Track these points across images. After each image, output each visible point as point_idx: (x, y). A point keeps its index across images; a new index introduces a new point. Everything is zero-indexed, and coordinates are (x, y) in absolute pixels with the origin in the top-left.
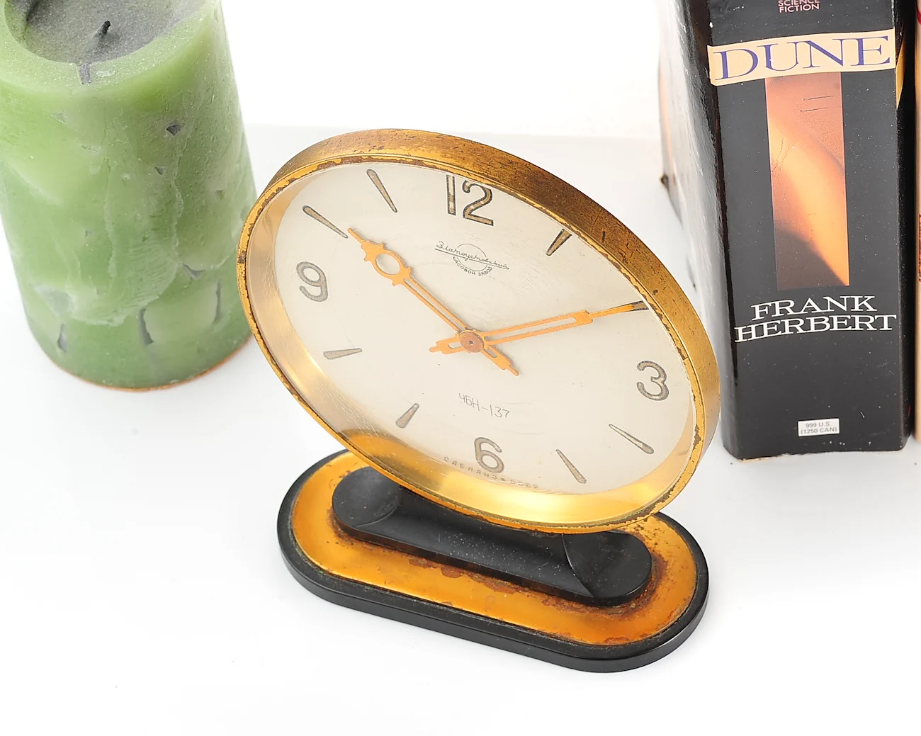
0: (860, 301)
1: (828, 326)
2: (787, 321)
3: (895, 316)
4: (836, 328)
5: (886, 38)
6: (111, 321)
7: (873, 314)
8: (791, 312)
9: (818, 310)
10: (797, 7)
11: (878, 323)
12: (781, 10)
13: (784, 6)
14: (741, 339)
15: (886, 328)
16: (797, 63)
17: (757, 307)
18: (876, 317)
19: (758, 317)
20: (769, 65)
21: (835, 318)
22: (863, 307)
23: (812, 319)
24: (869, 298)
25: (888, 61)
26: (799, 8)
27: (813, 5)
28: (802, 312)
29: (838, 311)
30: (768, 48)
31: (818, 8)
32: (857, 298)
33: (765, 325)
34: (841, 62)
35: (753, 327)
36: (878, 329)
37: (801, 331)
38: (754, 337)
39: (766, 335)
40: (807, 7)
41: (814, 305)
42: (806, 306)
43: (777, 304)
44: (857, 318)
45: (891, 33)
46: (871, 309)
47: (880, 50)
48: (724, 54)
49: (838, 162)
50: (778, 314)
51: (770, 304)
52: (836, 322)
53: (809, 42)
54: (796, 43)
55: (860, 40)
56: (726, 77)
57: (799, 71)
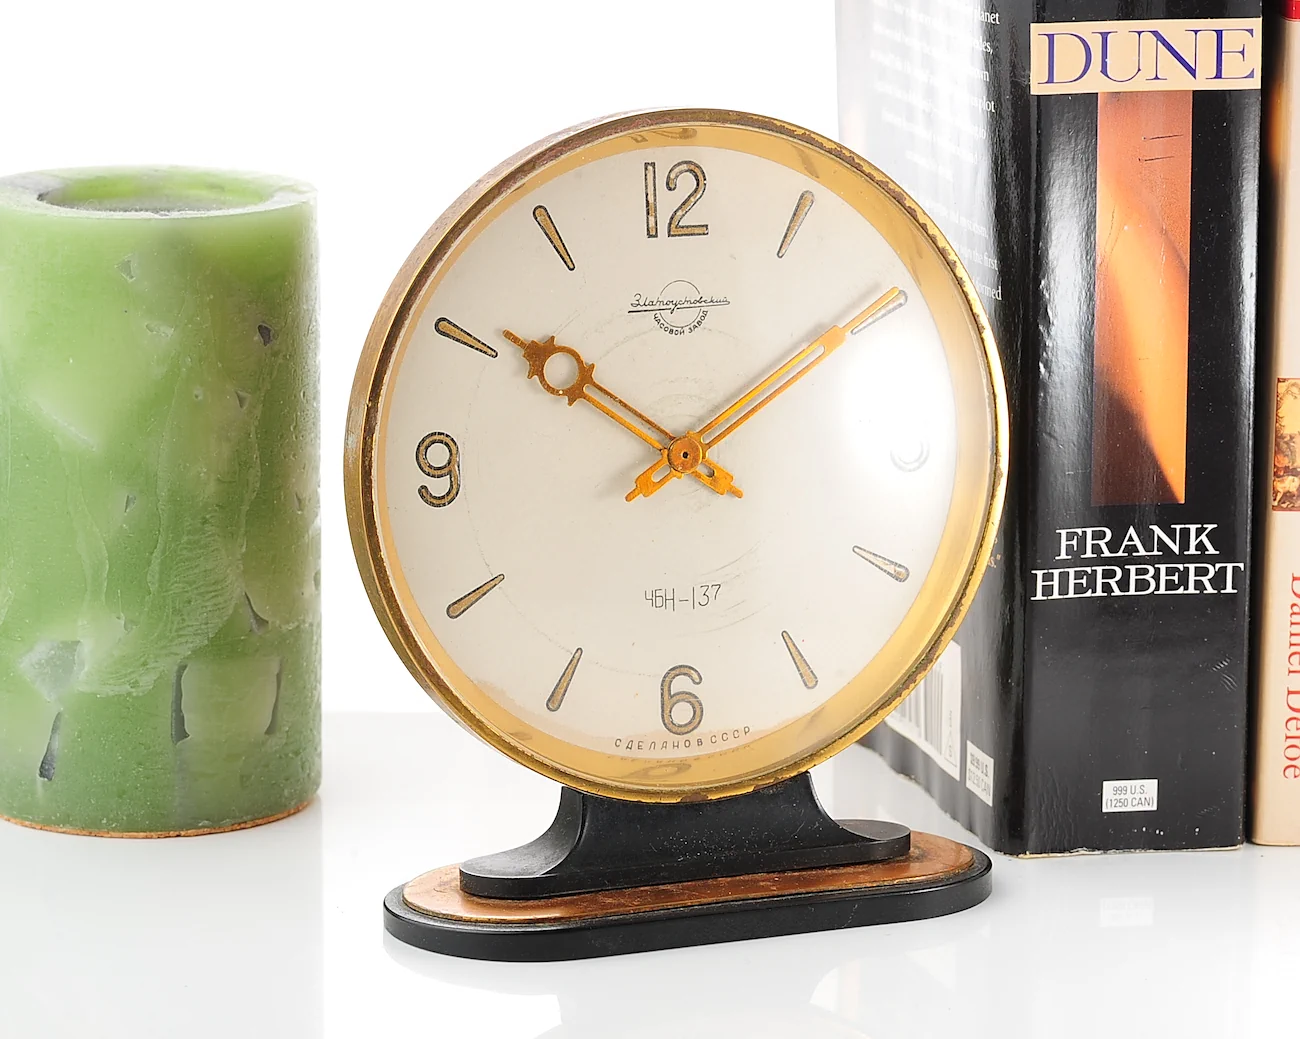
0: (1199, 532)
1: (1153, 584)
2: (1099, 570)
3: (1241, 565)
4: (1162, 589)
5: (1251, 31)
7: (1213, 560)
8: (1107, 553)
9: (1142, 552)
11: (1219, 580)
14: (1039, 596)
15: (1229, 589)
16: (1139, 70)
17: (1063, 533)
18: (1218, 566)
19: (1063, 556)
20: (1104, 71)
21: (1163, 568)
22: (1200, 546)
23: (1133, 568)
24: (1210, 527)
25: (1251, 75)
28: (1120, 554)
29: (1167, 555)
30: (1105, 36)
32: (1193, 528)
33: (1072, 571)
34: (1193, 72)
35: (1056, 572)
36: (1219, 592)
37: (1117, 592)
38: (1056, 595)
39: (1071, 594)
41: (1137, 542)
42: (1125, 543)
43: (1089, 531)
44: (1192, 567)
45: (1256, 23)
46: (1211, 550)
47: (1242, 53)
48: (1051, 37)
50: (1089, 554)
51: (1079, 531)
52: (1163, 578)
53: (1155, 33)
54: (1139, 33)
55: (1219, 33)
56: (1050, 80)
57: (1141, 84)
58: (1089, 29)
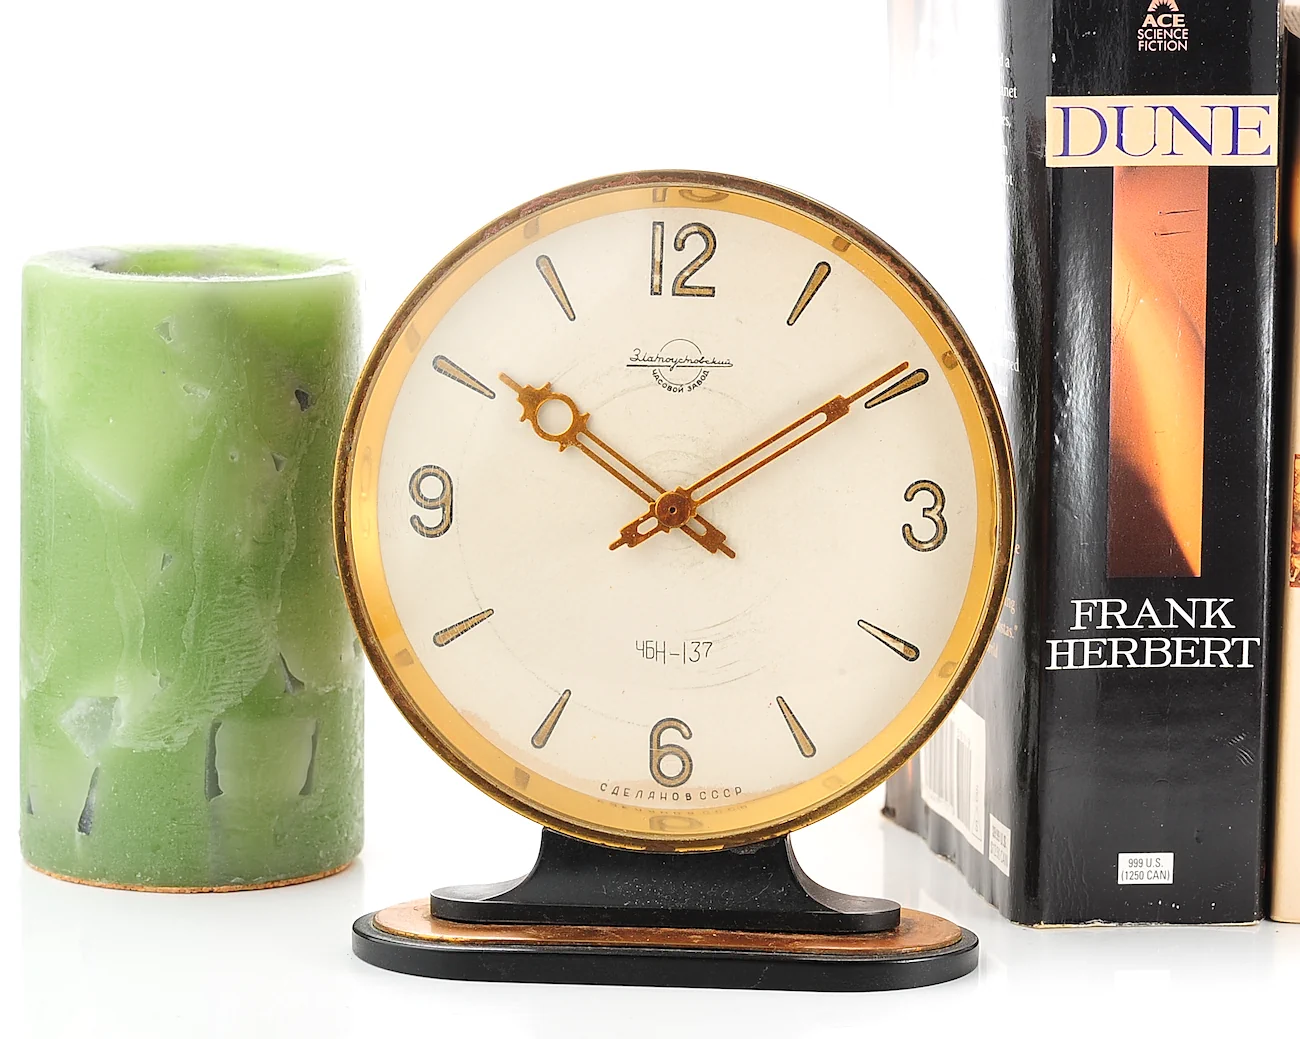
0: (1215, 607)
1: (1169, 657)
2: (1115, 641)
3: (1258, 640)
4: (1178, 663)
5: (1267, 109)
6: (169, 741)
7: (1229, 634)
8: (1122, 625)
9: (1158, 625)
10: (1160, 42)
11: (1235, 654)
12: (1140, 46)
13: (1145, 39)
14: (1054, 666)
15: (1245, 664)
16: (1155, 145)
17: (1078, 603)
18: (1234, 640)
19: (1078, 626)
20: (1120, 145)
21: (1179, 641)
22: (1217, 620)
23: (1148, 641)
24: (1227, 601)
25: (1267, 152)
26: (1163, 44)
27: (1180, 43)
28: (1136, 626)
29: (1183, 629)
30: (1120, 110)
31: (1186, 48)
32: (1209, 602)
33: (1087, 642)
34: (1209, 148)
35: (1071, 643)
36: (1235, 666)
37: (1133, 664)
38: (1071, 666)
39: (1086, 665)
40: (1172, 46)
41: (1153, 614)
42: (1141, 615)
43: (1105, 602)
44: (1208, 641)
45: (1273, 101)
46: (1227, 625)
47: (1258, 129)
48: (1066, 111)
49: (1195, 331)
50: (1104, 625)
51: (1095, 602)
52: (1179, 651)
53: (1171, 109)
54: (1155, 108)
55: (1235, 110)
56: (1065, 153)
57: (1156, 159)
58: (1106, 104)
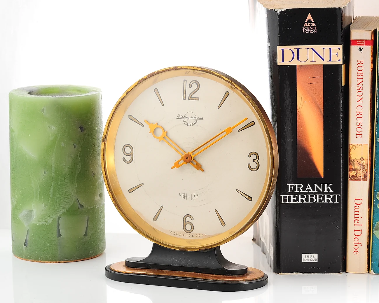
0: (328, 186)
1: (315, 200)
2: (300, 196)
3: (340, 195)
4: (318, 202)
5: (339, 48)
6: (47, 222)
8: (302, 191)
9: (312, 191)
10: (309, 31)
11: (334, 199)
12: (303, 32)
13: (304, 30)
14: (283, 202)
15: (336, 202)
16: (308, 59)
17: (289, 185)
18: (333, 195)
19: (289, 191)
20: (298, 59)
21: (318, 195)
22: (328, 190)
23: (309, 195)
24: (331, 184)
25: (340, 60)
26: (310, 31)
27: (314, 31)
28: (306, 191)
29: (319, 192)
30: (298, 49)
31: (316, 32)
32: (326, 185)
33: (292, 196)
34: (323, 60)
35: (287, 196)
36: (334, 202)
37: (305, 202)
38: (287, 202)
39: (292, 202)
40: (312, 31)
41: (310, 188)
42: (307, 188)
43: (297, 185)
44: (326, 195)
45: (341, 46)
46: (331, 191)
47: (337, 54)
48: (283, 50)
49: (321, 111)
50: (297, 191)
51: (294, 185)
52: (318, 198)
53: (312, 49)
54: (308, 49)
55: (330, 49)
56: (283, 61)
57: (309, 63)
58: (294, 48)
